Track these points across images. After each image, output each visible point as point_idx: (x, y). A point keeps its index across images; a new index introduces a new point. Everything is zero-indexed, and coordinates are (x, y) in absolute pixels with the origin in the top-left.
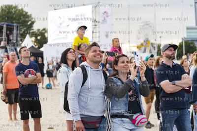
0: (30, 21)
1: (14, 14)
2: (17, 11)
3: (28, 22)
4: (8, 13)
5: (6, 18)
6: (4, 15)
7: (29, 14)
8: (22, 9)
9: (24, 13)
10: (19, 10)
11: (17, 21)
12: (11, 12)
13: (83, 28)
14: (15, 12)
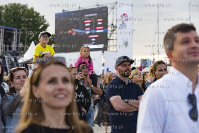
0: (42, 24)
1: (22, 15)
2: (26, 12)
3: (40, 26)
4: (14, 13)
5: (12, 20)
6: (9, 16)
7: (41, 15)
8: (32, 9)
9: (35, 14)
10: (29, 11)
11: (26, 24)
12: (19, 13)
13: (46, 35)
14: (23, 12)
